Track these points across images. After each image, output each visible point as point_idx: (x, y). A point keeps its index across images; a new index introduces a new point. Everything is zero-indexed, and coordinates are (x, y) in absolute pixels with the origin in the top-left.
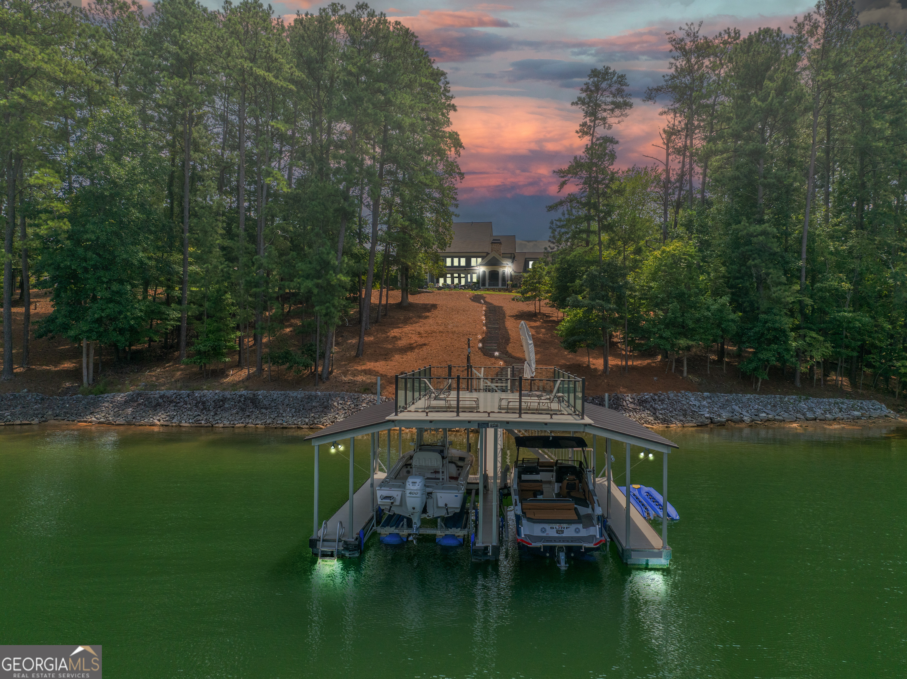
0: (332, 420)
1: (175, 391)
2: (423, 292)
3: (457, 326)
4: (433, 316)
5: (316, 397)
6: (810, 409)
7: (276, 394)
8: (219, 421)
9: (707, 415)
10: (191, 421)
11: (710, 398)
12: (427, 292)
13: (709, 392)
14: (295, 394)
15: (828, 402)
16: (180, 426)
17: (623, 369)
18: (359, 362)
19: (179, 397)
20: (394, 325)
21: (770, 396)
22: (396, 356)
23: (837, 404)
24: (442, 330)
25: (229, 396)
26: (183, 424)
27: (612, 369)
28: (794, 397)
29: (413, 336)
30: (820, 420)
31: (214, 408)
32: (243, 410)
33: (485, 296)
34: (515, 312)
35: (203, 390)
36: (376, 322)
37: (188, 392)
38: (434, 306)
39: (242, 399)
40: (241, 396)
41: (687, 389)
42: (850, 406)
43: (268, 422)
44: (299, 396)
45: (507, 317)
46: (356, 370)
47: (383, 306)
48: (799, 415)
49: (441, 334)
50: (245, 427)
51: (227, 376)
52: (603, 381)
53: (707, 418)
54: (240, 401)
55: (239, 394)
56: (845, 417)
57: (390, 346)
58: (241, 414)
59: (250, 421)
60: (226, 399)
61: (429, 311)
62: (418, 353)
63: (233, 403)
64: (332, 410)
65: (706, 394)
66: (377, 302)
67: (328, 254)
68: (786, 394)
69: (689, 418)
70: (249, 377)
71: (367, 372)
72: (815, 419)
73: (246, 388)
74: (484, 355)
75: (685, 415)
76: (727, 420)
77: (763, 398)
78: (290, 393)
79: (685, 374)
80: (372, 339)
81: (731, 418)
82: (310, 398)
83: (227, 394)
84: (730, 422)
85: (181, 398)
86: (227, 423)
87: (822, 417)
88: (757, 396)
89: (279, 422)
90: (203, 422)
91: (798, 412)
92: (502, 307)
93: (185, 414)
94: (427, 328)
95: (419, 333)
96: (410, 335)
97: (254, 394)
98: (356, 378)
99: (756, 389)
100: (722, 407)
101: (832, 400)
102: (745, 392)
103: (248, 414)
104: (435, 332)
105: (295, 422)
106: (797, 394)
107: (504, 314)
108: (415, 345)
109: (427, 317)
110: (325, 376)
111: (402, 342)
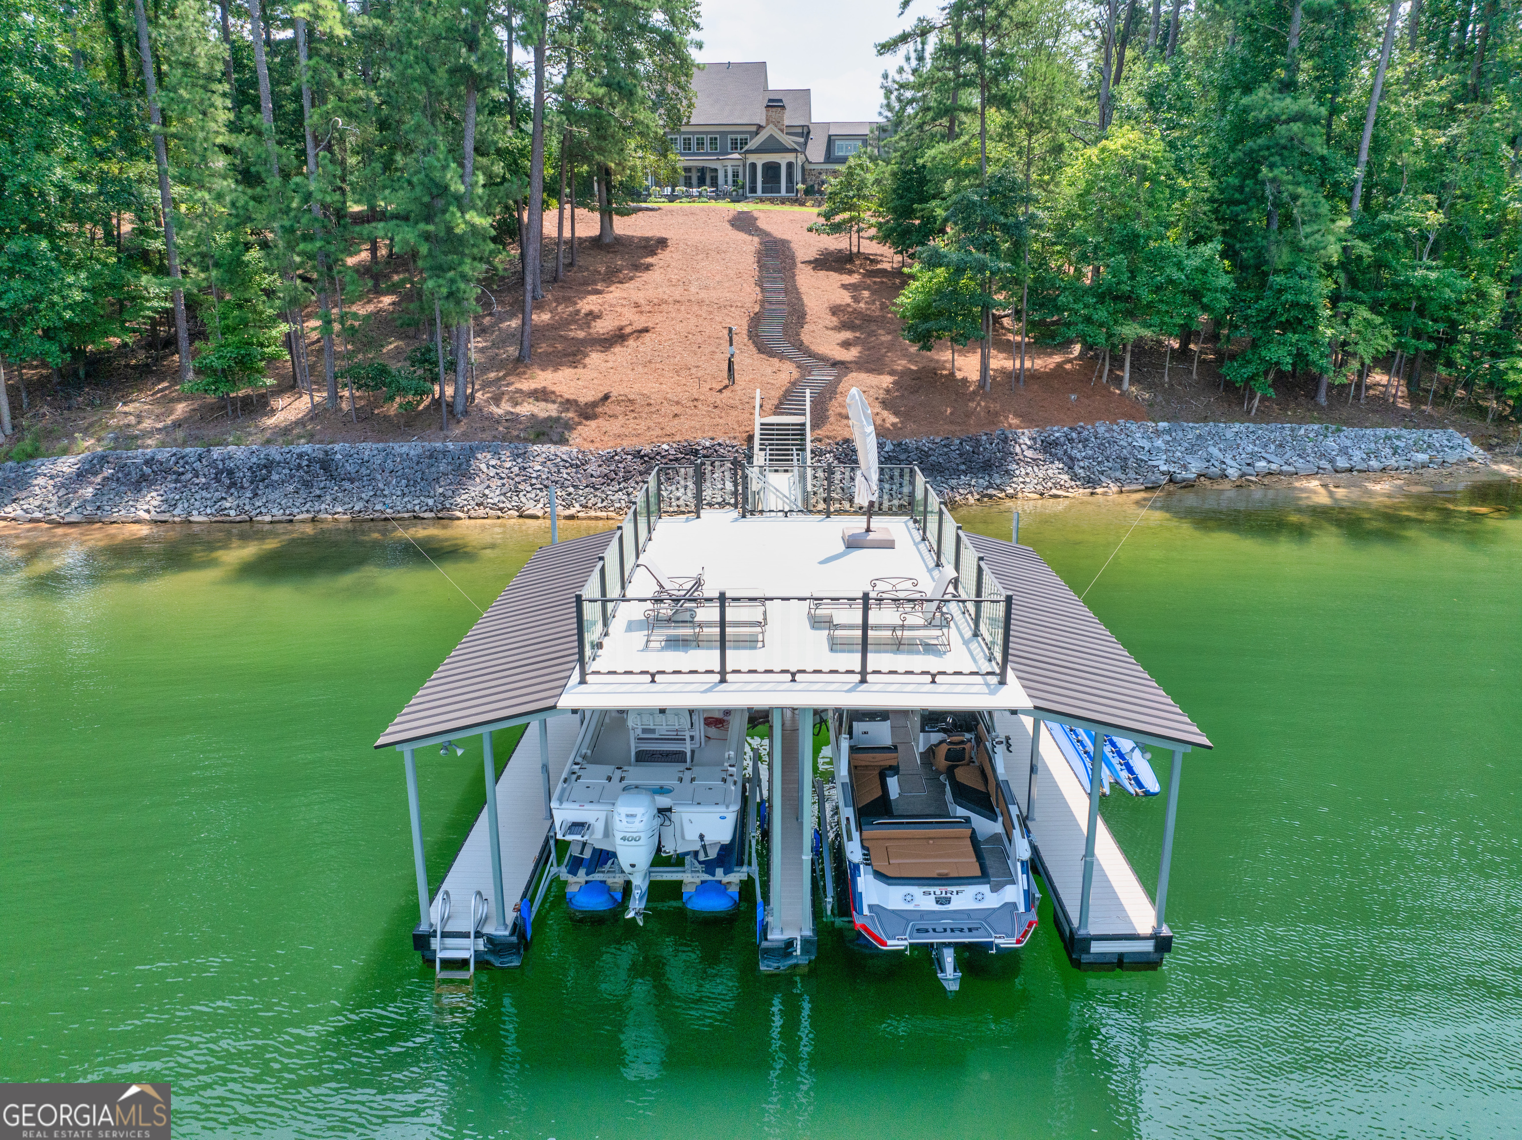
0: (479, 500)
1: (174, 450)
2: (641, 209)
3: (707, 288)
4: (662, 263)
5: (445, 453)
6: (1344, 451)
7: (368, 448)
8: (264, 510)
9: (1164, 468)
10: (209, 511)
11: (1169, 432)
12: (648, 209)
13: (1168, 420)
14: (405, 449)
15: (1375, 435)
16: (190, 522)
17: (1015, 378)
18: (524, 373)
19: (182, 462)
20: (587, 286)
21: (1273, 425)
22: (594, 355)
23: (1390, 438)
24: (678, 298)
25: (278, 458)
26: (196, 518)
27: (994, 379)
28: (1316, 427)
29: (625, 311)
30: (1359, 471)
31: (252, 483)
32: (307, 485)
33: (756, 214)
34: (812, 254)
35: (227, 445)
36: (555, 280)
37: (200, 450)
38: (662, 243)
39: (305, 463)
40: (300, 456)
41: (1131, 417)
42: (1411, 442)
43: (357, 508)
44: (412, 453)
45: (800, 265)
46: (519, 391)
47: (565, 243)
48: (1324, 464)
49: (677, 306)
50: (313, 520)
51: (273, 412)
52: (979, 404)
53: (1163, 473)
54: (299, 467)
55: (298, 451)
56: (1402, 464)
57: (581, 334)
58: (303, 493)
59: (323, 506)
60: (272, 463)
61: (653, 253)
62: (636, 350)
63: (287, 471)
64: (477, 479)
65: (1163, 425)
66: (555, 234)
67: (445, 168)
68: (1302, 421)
69: (1132, 475)
70: (315, 414)
71: (542, 395)
72: (1351, 470)
73: (311, 437)
74: (760, 351)
75: (1124, 469)
76: (1199, 476)
77: (1263, 430)
78: (396, 446)
79: (1126, 385)
80: (546, 317)
81: (1204, 472)
82: (433, 455)
83: (274, 452)
84: (1202, 479)
85: (187, 463)
86: (278, 513)
87: (1364, 466)
88: (1252, 427)
89: (378, 507)
90: (232, 513)
91: (1323, 456)
92: (788, 242)
93: (198, 497)
94: (651, 293)
95: (637, 305)
96: (619, 309)
97: (326, 452)
98: (518, 410)
99: (1249, 412)
100: (1191, 450)
101: (1380, 432)
102: (1231, 419)
103: (318, 492)
104: (666, 302)
105: (409, 506)
106: (1320, 421)
107: (793, 258)
108: (628, 330)
109: (648, 267)
110: (459, 408)
111: (606, 324)
